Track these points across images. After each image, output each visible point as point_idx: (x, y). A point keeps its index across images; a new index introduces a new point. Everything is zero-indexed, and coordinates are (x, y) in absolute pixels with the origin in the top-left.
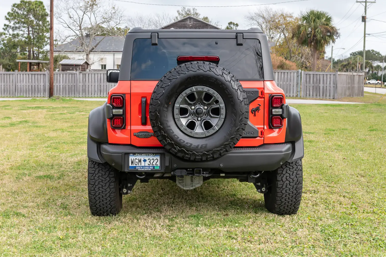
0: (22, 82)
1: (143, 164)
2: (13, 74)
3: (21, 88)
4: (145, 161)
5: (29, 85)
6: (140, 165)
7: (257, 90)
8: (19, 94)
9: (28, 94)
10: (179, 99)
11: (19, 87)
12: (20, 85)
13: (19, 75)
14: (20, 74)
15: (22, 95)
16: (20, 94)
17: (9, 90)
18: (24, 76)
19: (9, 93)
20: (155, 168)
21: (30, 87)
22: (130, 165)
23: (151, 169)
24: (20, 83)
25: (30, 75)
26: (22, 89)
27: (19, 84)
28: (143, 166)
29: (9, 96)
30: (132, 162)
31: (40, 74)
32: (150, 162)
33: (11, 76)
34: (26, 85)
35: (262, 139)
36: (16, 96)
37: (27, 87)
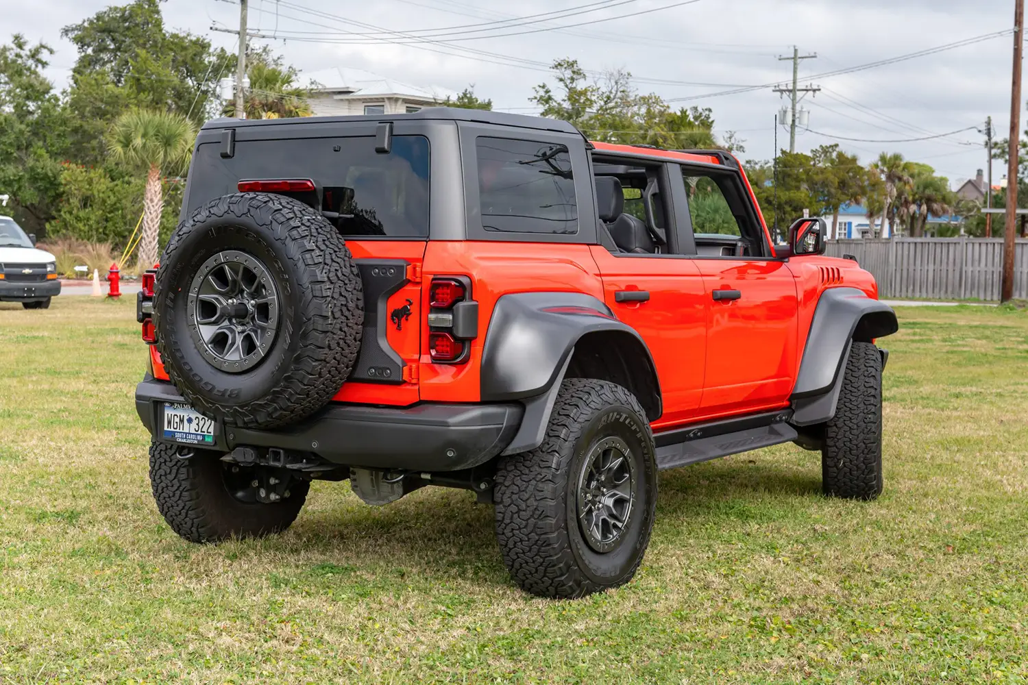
0: (976, 263)
1: (186, 428)
2: (955, 243)
3: (973, 279)
4: (190, 421)
5: (993, 272)
6: (181, 430)
7: (402, 263)
8: (968, 293)
9: (989, 293)
10: (198, 280)
11: (969, 274)
12: (972, 271)
13: (970, 246)
14: (973, 244)
15: (976, 296)
16: (971, 293)
17: (944, 280)
18: (983, 247)
19: (944, 289)
20: (207, 439)
21: (995, 276)
22: (166, 428)
23: (198, 441)
24: (972, 265)
25: (996, 245)
26: (976, 282)
27: (970, 269)
28: (186, 433)
29: (943, 297)
30: (169, 423)
31: (1022, 244)
32: (198, 424)
33: (952, 248)
34: (986, 271)
35: (415, 390)
36: (960, 296)
37: (989, 276)
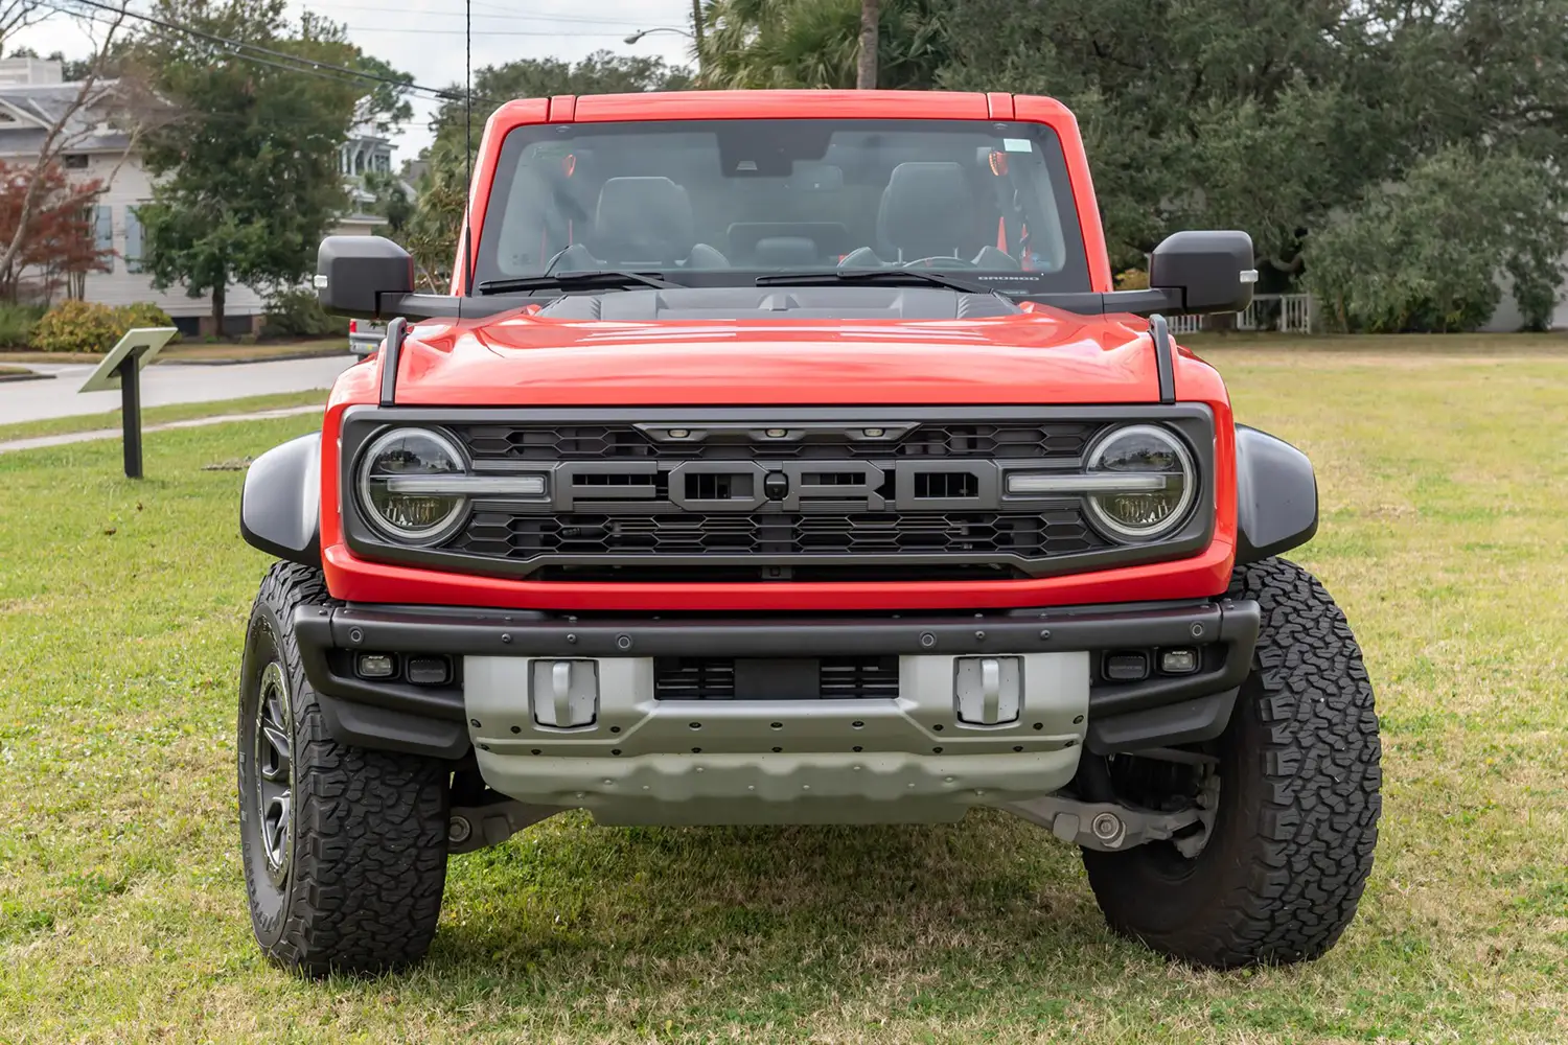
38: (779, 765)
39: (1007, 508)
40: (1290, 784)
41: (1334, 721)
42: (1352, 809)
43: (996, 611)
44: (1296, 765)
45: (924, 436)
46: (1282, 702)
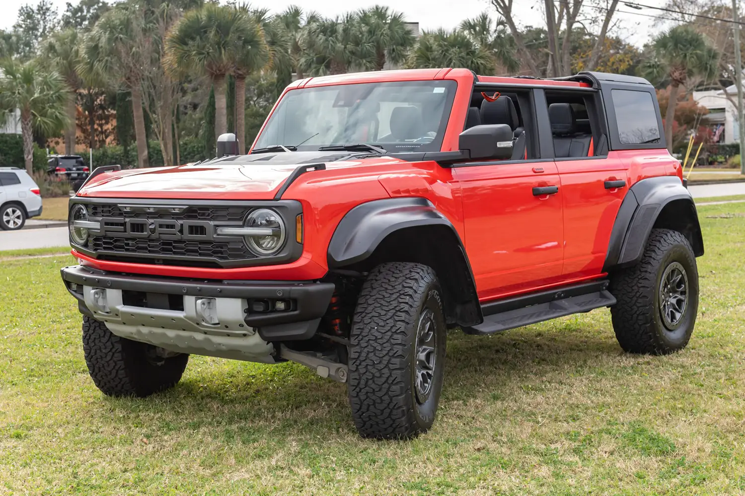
38: (171, 333)
39: (217, 240)
40: (355, 362)
41: (378, 337)
42: (383, 375)
43: (218, 280)
44: (358, 354)
45: (192, 212)
46: (358, 327)
